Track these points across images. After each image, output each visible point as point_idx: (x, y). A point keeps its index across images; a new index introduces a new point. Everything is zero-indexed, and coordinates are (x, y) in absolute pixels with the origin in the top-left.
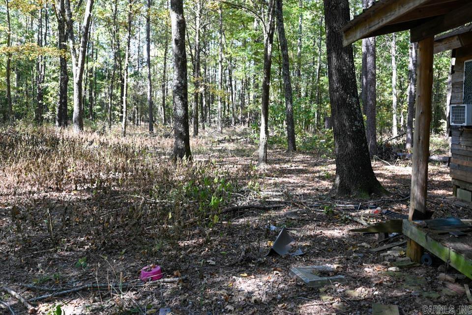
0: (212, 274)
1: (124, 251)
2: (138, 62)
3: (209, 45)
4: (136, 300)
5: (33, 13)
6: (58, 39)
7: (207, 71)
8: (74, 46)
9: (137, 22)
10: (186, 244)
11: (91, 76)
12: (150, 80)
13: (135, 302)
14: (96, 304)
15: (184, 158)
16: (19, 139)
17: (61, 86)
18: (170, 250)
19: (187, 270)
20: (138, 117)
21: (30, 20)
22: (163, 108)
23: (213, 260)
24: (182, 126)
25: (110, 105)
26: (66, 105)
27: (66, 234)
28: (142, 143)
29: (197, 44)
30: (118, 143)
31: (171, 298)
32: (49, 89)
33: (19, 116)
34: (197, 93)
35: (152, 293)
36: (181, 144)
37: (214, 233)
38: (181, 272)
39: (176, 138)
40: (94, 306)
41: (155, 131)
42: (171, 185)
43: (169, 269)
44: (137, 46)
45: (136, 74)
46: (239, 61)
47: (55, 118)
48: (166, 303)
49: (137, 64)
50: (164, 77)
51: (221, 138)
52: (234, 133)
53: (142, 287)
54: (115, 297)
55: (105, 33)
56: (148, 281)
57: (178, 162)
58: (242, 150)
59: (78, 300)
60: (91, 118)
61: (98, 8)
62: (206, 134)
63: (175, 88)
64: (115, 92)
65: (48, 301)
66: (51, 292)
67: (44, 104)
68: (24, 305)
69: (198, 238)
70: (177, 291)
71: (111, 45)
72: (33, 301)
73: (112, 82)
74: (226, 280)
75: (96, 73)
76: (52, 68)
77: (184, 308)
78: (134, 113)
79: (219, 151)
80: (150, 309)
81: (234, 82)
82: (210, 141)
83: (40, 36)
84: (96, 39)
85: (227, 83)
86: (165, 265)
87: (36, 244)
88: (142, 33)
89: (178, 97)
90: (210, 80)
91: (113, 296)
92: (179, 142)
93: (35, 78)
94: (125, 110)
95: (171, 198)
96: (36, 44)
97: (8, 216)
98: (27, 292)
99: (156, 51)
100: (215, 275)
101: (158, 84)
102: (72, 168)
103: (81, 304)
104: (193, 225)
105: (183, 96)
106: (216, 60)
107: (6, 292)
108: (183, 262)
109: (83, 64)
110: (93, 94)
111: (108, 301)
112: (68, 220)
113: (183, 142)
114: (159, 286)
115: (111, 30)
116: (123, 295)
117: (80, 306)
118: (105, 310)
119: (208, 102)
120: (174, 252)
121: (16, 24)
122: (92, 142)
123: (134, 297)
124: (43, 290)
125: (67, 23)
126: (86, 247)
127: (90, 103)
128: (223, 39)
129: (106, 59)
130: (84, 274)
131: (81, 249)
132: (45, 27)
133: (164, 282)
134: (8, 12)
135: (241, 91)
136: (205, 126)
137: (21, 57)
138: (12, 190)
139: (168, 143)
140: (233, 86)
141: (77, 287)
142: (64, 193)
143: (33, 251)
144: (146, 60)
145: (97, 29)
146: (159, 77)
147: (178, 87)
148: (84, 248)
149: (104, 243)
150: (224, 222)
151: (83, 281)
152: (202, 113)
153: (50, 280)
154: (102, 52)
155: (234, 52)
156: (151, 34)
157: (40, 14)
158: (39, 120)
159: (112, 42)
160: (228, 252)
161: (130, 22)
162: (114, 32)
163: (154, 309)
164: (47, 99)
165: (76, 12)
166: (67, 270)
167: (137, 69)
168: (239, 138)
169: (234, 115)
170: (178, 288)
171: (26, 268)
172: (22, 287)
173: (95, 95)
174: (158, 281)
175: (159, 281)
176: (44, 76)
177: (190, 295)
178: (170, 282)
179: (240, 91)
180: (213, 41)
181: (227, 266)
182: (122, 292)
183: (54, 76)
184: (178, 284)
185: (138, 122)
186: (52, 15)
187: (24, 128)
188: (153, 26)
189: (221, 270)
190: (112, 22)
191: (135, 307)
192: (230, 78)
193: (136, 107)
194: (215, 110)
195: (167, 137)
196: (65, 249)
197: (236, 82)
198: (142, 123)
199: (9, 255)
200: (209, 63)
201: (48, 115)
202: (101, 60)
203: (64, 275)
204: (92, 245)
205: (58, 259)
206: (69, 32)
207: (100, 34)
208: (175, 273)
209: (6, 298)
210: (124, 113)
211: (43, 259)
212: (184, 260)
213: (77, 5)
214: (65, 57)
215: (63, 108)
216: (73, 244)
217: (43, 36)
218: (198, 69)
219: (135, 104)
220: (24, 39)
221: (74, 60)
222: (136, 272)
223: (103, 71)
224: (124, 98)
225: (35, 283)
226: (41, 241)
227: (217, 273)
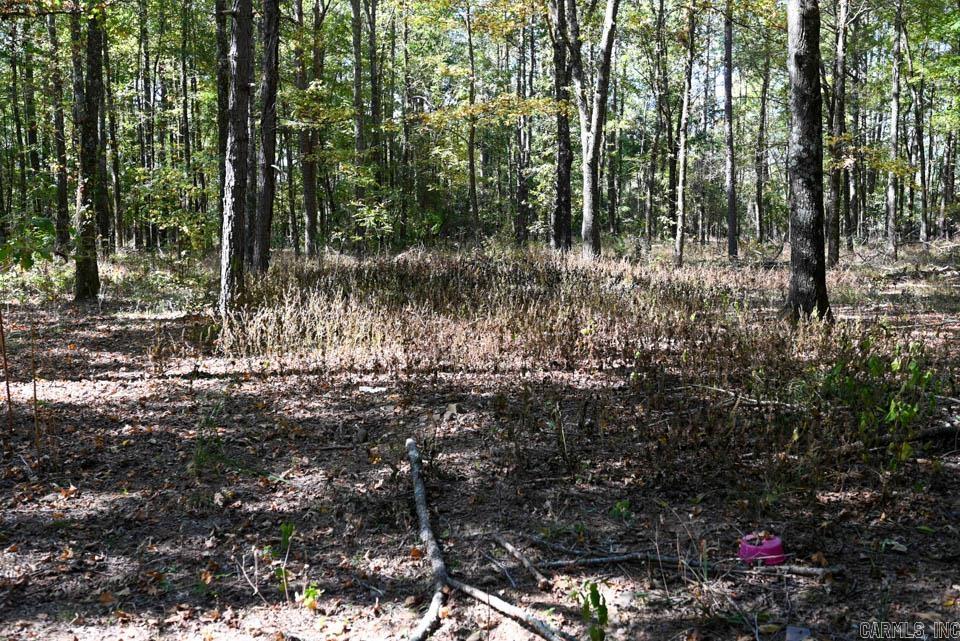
0: (900, 573)
1: (700, 497)
2: (705, 112)
3: (866, 61)
4: (733, 599)
5: (509, 37)
6: (554, 82)
7: (860, 119)
8: (583, 93)
9: (704, 28)
10: (833, 499)
11: (612, 149)
12: (732, 148)
13: (732, 602)
14: (656, 592)
15: (815, 313)
16: (494, 273)
17: (559, 170)
18: (797, 507)
19: (840, 554)
20: (703, 226)
21: (504, 50)
22: (757, 207)
23: (901, 541)
24: (808, 244)
25: (649, 205)
26: (568, 209)
27: (587, 451)
28: (717, 281)
29: (840, 59)
30: (669, 280)
31: (809, 607)
32: (537, 178)
33: (489, 230)
34: (839, 171)
35: (767, 591)
36: (806, 283)
37: (898, 482)
38: (826, 557)
39: (796, 271)
40: (653, 597)
41: (740, 254)
42: (793, 369)
43: (800, 546)
44: (702, 79)
45: (701, 137)
46: (941, 89)
47: (548, 233)
48: (799, 616)
49: (703, 117)
50: (761, 139)
51: (892, 270)
52: (926, 258)
53: (745, 575)
54: (690, 587)
55: (640, 58)
56: (756, 564)
57: (800, 324)
58: (949, 297)
59: (621, 578)
60: (612, 230)
61: (625, 10)
62: (858, 261)
63: (794, 162)
64: (659, 178)
65: (571, 572)
66: (572, 556)
67: (530, 206)
68: (528, 571)
69: (860, 489)
70: (821, 597)
71: (650, 83)
72: (544, 568)
73: (654, 157)
74: (937, 591)
75: (620, 142)
76: (543, 136)
77: (841, 635)
78: (695, 219)
79: (893, 298)
80: (765, 622)
81: (928, 139)
82: (869, 276)
83: (522, 80)
84: (621, 73)
85: (910, 143)
86: (788, 536)
87: (538, 465)
88: (713, 50)
89: (801, 181)
90: (867, 139)
91: (688, 583)
92: (802, 278)
93: (512, 158)
94: (681, 213)
95: (790, 397)
96: (514, 94)
97: (487, 410)
98: (530, 550)
99: (745, 86)
100: (908, 576)
101: (746, 156)
102: (588, 328)
103: (628, 588)
104: (849, 458)
105: (813, 179)
106: (883, 93)
107: (498, 545)
108: (828, 536)
109: (599, 127)
110: (616, 182)
111: (680, 590)
112: (591, 425)
113: (811, 279)
114: (780, 579)
115: (651, 51)
116: (708, 585)
117: (625, 592)
118: (675, 607)
119: (861, 190)
120: (807, 513)
121: (481, 62)
122: (620, 278)
123: (729, 591)
124: (558, 551)
125: (570, 47)
126: (627, 481)
127: (609, 202)
128: (903, 42)
129: (641, 112)
130: (629, 533)
131: (618, 483)
132: (530, 62)
133: (790, 572)
134: (470, 40)
135: (945, 159)
136: (854, 242)
137: (493, 121)
138: (491, 363)
139: (772, 281)
140: (926, 150)
141: (617, 554)
142: (577, 374)
143: (535, 477)
144: (722, 106)
145: (623, 53)
146: (749, 141)
147: (800, 160)
148: (623, 482)
149: (660, 475)
150: (919, 460)
151: (627, 544)
152: (847, 214)
153: (569, 534)
154: (633, 98)
155: (932, 70)
156: (734, 49)
157: (521, 37)
158: (522, 238)
159: (652, 75)
160: (938, 529)
161: (692, 31)
162: (658, 55)
163: (775, 623)
164: (535, 197)
165: (585, 24)
166: (596, 519)
167: (701, 129)
168: (940, 269)
169: (925, 216)
170: (824, 590)
171: (527, 506)
172: (523, 540)
173: (619, 185)
174: (777, 567)
175: (781, 570)
176: (528, 155)
177: (851, 610)
178: (806, 575)
179: (941, 160)
180: (875, 49)
181: (936, 559)
182: (705, 579)
183: (547, 153)
184: (822, 581)
185: (703, 237)
186: (543, 35)
187: (498, 252)
188: (738, 32)
189: (921, 566)
190: (654, 36)
191: (734, 613)
192: (919, 131)
193: (699, 205)
194: (878, 205)
195: (769, 268)
196: (589, 479)
197: (931, 140)
198: (713, 239)
199: (497, 479)
200: (865, 102)
201: (536, 227)
202: (630, 114)
203: (592, 529)
204: (637, 477)
205: (578, 496)
206: (575, 65)
207: (630, 62)
208: (814, 557)
209: (499, 554)
210: (680, 219)
211: (550, 492)
212: (830, 532)
213: (586, 11)
214: (567, 115)
215: (564, 212)
216: (601, 472)
217: (527, 78)
218: (842, 117)
219: (698, 200)
220: (493, 87)
221: (583, 119)
222: (728, 542)
223: (635, 137)
224: (680, 188)
225: (542, 534)
226: (546, 460)
227: (913, 571)
